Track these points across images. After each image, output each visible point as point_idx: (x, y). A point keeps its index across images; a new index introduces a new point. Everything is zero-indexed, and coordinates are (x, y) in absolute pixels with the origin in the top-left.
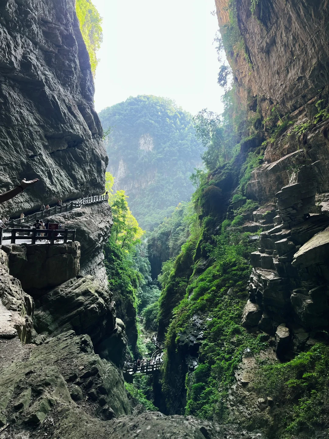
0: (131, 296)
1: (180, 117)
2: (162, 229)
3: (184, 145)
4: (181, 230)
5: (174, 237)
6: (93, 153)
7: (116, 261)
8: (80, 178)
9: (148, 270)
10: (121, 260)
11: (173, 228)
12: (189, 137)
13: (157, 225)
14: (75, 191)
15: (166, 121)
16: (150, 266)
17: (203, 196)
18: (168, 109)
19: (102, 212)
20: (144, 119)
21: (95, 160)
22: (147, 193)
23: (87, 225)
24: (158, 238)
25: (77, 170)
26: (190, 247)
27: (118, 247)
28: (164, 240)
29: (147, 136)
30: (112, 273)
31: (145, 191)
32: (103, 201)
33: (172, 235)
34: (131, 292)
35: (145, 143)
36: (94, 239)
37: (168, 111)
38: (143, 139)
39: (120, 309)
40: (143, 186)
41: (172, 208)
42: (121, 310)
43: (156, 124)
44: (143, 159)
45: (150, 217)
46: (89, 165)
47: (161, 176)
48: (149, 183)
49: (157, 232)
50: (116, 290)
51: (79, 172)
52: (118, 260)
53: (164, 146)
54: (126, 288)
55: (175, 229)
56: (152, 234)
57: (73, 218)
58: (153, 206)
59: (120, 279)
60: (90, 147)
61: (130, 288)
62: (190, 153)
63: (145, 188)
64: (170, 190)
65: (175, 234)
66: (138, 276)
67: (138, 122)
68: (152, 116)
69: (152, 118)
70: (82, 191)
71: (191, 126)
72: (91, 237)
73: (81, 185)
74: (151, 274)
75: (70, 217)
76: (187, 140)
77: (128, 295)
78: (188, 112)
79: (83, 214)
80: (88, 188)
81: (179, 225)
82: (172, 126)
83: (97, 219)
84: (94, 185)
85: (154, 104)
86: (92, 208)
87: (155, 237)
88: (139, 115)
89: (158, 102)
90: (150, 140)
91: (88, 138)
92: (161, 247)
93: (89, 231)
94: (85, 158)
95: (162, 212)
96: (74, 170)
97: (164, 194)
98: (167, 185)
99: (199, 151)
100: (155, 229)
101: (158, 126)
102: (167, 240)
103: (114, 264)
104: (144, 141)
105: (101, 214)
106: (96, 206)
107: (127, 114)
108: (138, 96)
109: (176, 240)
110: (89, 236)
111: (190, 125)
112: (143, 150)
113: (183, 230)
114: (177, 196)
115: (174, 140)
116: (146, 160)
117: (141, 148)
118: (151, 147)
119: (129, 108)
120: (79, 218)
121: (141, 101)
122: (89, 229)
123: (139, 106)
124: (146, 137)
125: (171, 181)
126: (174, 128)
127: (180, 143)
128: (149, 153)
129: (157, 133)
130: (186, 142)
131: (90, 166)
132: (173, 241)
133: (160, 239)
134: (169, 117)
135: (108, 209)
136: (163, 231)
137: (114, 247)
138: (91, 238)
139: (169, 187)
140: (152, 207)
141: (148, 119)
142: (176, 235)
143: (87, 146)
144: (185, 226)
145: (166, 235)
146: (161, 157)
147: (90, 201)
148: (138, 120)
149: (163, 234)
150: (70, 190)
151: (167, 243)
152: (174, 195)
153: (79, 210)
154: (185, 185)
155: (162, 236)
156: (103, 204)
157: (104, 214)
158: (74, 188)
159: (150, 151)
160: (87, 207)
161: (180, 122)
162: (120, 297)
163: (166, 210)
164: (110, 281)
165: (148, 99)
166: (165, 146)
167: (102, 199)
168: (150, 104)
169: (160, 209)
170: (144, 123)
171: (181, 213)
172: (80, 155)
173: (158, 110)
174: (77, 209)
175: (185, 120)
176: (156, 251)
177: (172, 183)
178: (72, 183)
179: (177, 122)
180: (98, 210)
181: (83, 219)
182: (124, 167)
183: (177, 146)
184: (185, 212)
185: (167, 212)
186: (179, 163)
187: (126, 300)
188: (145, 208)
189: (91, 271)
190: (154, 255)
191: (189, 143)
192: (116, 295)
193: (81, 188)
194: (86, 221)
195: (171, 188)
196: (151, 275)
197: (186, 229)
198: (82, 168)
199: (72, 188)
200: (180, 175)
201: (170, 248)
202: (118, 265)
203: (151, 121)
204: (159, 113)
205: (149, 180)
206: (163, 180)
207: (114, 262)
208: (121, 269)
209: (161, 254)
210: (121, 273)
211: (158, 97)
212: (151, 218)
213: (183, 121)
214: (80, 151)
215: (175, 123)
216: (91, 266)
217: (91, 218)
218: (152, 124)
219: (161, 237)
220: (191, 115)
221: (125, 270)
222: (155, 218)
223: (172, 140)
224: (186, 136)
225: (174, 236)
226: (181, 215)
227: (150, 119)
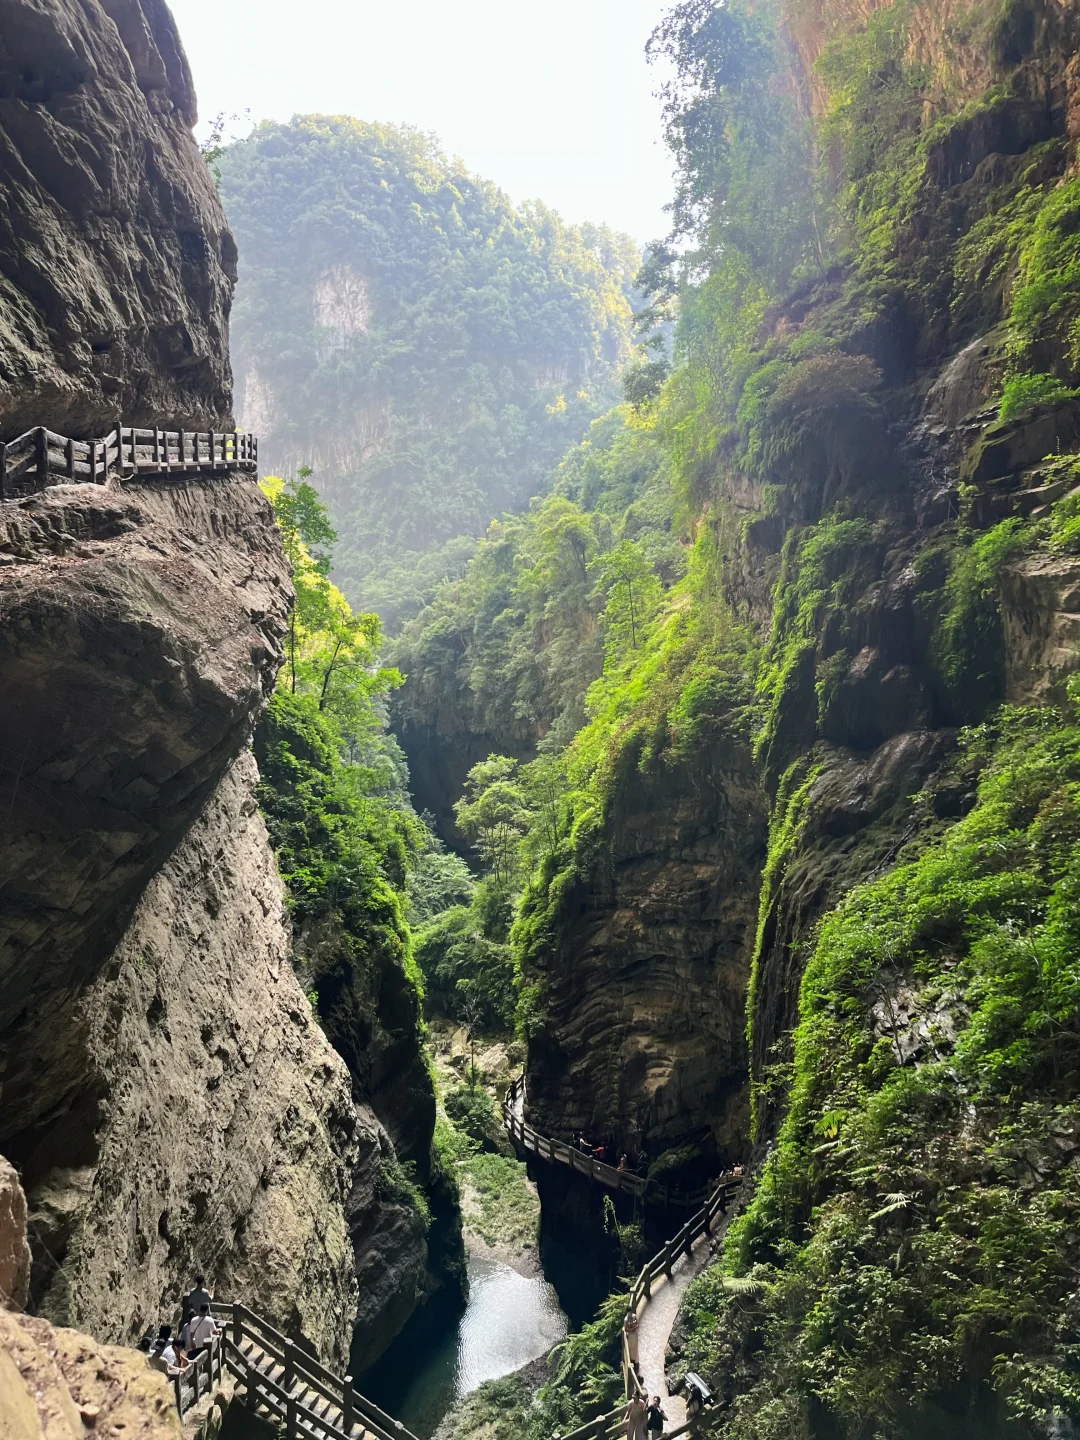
0: (391, 933)
1: (462, 201)
2: (436, 625)
3: (487, 303)
4: (510, 620)
5: (486, 652)
6: (152, 172)
7: (307, 777)
8: (87, 304)
9: (398, 780)
10: (326, 770)
11: (481, 614)
12: (503, 273)
13: (411, 608)
14: (61, 379)
15: (413, 214)
16: (404, 765)
17: (781, 417)
18: (414, 170)
19: (237, 531)
20: (329, 207)
21: (169, 219)
22: (362, 491)
23: (167, 592)
24: (424, 656)
25: (57, 247)
26: (712, 693)
27: (307, 712)
28: (444, 663)
29: (343, 274)
30: (295, 833)
31: (354, 485)
32: (232, 467)
33: (478, 642)
34: (386, 913)
35: (339, 301)
36: (230, 694)
37: (416, 175)
38: (328, 288)
39: (349, 1000)
40: (343, 468)
41: (461, 542)
42: (356, 1006)
43: (377, 227)
44: (334, 363)
45: (381, 582)
46: (137, 235)
47: (411, 424)
48: (367, 454)
49: (416, 638)
50: (321, 914)
51: (73, 261)
52: (314, 771)
53: (410, 310)
54: (365, 894)
55: (487, 621)
56: (395, 642)
57: (57, 547)
58: (390, 541)
59: (334, 858)
60: (133, 125)
61: (383, 891)
62: (512, 333)
63: (352, 475)
64: (448, 477)
65: (489, 638)
66: (405, 832)
67: (305, 218)
68: (356, 195)
69: (358, 203)
70: (109, 388)
71: (504, 234)
72: (211, 673)
73: (98, 348)
74: (409, 795)
75: (34, 537)
76: (496, 285)
77: (376, 928)
78: (489, 182)
79: (126, 522)
80: (141, 383)
81: (499, 602)
82: (437, 234)
83: (227, 559)
84: (179, 373)
85: (362, 148)
86: (176, 504)
87: (410, 656)
88: (306, 192)
89: (376, 140)
90: (355, 288)
91: (110, 68)
92: (437, 690)
93: (193, 634)
94: (104, 178)
95: (428, 561)
96: (38, 240)
97: (428, 493)
98: (436, 457)
99: (545, 323)
100: (407, 624)
101: (385, 235)
102: (458, 661)
103: (296, 793)
104: (333, 294)
105: (233, 537)
106: (200, 492)
107: (260, 188)
108: (294, 119)
109: (498, 660)
110: (193, 674)
111: (501, 229)
112: (333, 329)
113: (520, 621)
114: (475, 497)
115: (447, 286)
116: (349, 365)
117: (325, 320)
118: (362, 317)
119: (264, 166)
120: (102, 545)
121: (308, 138)
122: (188, 621)
123: (303, 156)
124: (338, 278)
125: (450, 441)
126: (443, 241)
127: (473, 298)
128: (356, 340)
129: (380, 261)
130: (495, 291)
131: (143, 246)
132: (482, 664)
133: (430, 663)
134: (421, 199)
135: (261, 515)
136: (442, 631)
137: (288, 713)
138: (211, 683)
139: (442, 467)
140: (384, 544)
141: (342, 207)
142: (494, 641)
143: (110, 114)
144: (525, 605)
145: (454, 643)
146: (403, 350)
147: (165, 459)
148: (304, 212)
149: (441, 640)
150: (24, 365)
151: (460, 673)
152: (463, 496)
153: (95, 496)
154: (502, 453)
155: (438, 648)
156: (233, 485)
157: (248, 538)
158: (49, 361)
159: (361, 334)
160: (147, 494)
161: (465, 219)
162: (345, 943)
163: (438, 551)
164: (289, 877)
165: (335, 129)
166: (414, 308)
167: (229, 457)
168: (342, 149)
169: (418, 550)
170: (327, 220)
171: (503, 556)
172: (72, 156)
173: (378, 170)
174: (84, 486)
175: (481, 212)
176: (418, 705)
177: (454, 449)
178: (30, 322)
179: (453, 218)
180: (213, 517)
181: (132, 550)
182: (266, 399)
183: (461, 308)
184: (522, 552)
185: (445, 557)
186: (472, 371)
187: (370, 951)
188: (359, 548)
189: (205, 866)
190: (408, 721)
191: (503, 296)
192: (326, 935)
193: (96, 368)
194: (155, 568)
195: (451, 469)
196: (412, 798)
197: (532, 619)
198: (95, 244)
199: (34, 357)
200: (483, 418)
201: (473, 692)
202: (316, 793)
203: (353, 214)
204: (384, 183)
205: (363, 442)
206: (418, 438)
207: (295, 780)
208: (333, 808)
209: (436, 715)
210: (335, 830)
211: (370, 122)
212: (385, 586)
213: (473, 216)
214: (73, 133)
215: (446, 224)
216: (205, 838)
217: (186, 550)
218: (358, 224)
219: (435, 653)
220: (499, 192)
221: (348, 811)
222: (401, 583)
223: (442, 288)
224: (492, 271)
225: (487, 647)
226: (508, 567)
227: (350, 206)
